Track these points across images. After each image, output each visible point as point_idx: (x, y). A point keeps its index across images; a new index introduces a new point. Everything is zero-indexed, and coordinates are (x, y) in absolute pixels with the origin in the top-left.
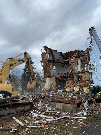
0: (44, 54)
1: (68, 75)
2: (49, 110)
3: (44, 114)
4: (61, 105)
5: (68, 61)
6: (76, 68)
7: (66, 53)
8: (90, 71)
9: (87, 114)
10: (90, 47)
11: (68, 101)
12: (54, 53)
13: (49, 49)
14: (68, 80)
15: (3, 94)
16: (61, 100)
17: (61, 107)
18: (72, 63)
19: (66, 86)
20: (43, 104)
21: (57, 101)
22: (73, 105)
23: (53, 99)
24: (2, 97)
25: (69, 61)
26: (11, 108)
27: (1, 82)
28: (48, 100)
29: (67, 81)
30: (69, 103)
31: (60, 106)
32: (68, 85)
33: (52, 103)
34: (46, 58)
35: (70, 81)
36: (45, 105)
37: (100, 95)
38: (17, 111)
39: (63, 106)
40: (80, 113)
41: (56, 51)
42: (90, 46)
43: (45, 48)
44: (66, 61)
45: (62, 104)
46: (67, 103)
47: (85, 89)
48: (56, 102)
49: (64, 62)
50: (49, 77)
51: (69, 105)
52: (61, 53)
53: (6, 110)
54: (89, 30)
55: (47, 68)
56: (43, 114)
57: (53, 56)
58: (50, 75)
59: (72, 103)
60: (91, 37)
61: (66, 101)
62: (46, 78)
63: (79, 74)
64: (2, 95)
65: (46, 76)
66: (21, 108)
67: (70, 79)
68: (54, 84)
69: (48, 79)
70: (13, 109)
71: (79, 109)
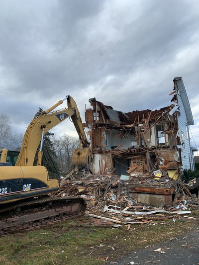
0: (89, 112)
1: (135, 151)
2: (131, 204)
3: (128, 210)
4: (146, 197)
5: (133, 128)
6: (148, 140)
7: (129, 114)
8: (179, 147)
9: (188, 208)
10: (178, 110)
11: (159, 191)
12: (108, 112)
13: (100, 104)
14: (134, 159)
15: (30, 185)
16: (146, 190)
17: (147, 200)
18: (143, 131)
19: (131, 169)
20: (118, 196)
21: (140, 190)
22: (167, 196)
23: (133, 189)
24: (28, 190)
25: (136, 127)
26: (50, 208)
27: (27, 162)
28: (124, 190)
29: (132, 162)
30: (161, 194)
31: (144, 199)
32: (135, 167)
33: (131, 195)
34: (93, 119)
35: (137, 161)
36: (123, 197)
37: (195, 182)
38: (60, 213)
39: (150, 198)
40: (178, 208)
41: (111, 108)
42: (178, 108)
43: (93, 101)
44: (130, 128)
45: (148, 196)
46: (158, 194)
47: (171, 175)
48: (138, 193)
49: (126, 128)
50: (100, 152)
51: (161, 197)
52: (120, 113)
53: (44, 211)
54: (174, 80)
55: (96, 137)
56: (125, 209)
57: (107, 117)
58: (101, 149)
59: (166, 193)
60: (175, 92)
61: (155, 190)
62: (94, 154)
63: (154, 151)
64: (28, 185)
65: (95, 151)
66: (66, 209)
67: (137, 158)
68: (110, 165)
69: (98, 157)
70: (53, 210)
71: (174, 203)
